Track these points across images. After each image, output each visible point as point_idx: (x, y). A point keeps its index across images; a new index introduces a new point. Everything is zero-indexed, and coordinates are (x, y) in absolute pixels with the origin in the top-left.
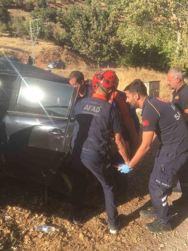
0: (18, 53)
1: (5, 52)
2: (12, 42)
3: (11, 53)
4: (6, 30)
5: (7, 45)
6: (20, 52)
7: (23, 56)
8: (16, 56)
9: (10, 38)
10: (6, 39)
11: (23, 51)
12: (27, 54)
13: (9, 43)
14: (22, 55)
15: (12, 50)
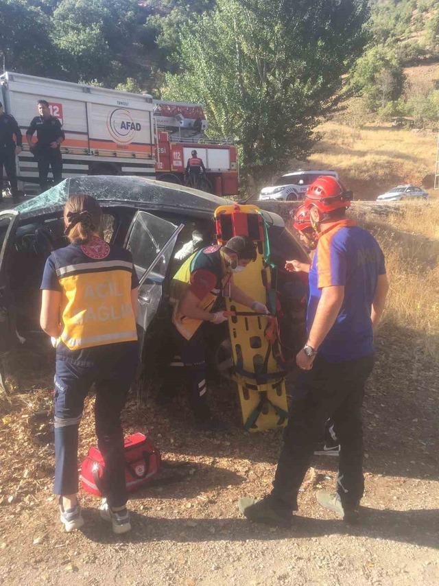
0: (402, 164)
1: (374, 163)
2: (396, 141)
3: (386, 165)
4: (392, 115)
5: (382, 149)
6: (407, 162)
7: (412, 170)
8: (397, 171)
9: (396, 132)
10: (387, 133)
11: (415, 160)
12: (422, 166)
13: (389, 142)
14: (411, 167)
15: (391, 159)
